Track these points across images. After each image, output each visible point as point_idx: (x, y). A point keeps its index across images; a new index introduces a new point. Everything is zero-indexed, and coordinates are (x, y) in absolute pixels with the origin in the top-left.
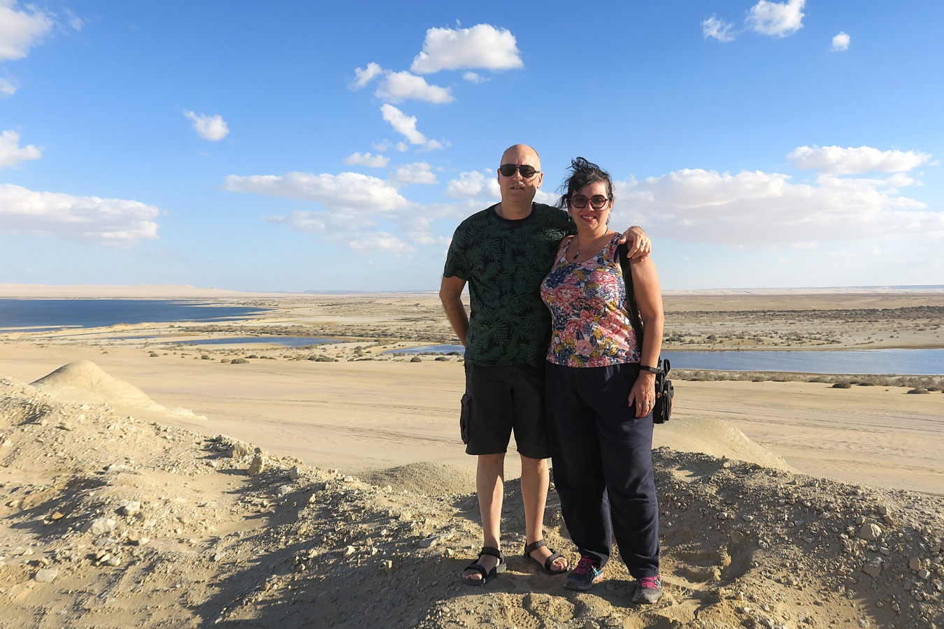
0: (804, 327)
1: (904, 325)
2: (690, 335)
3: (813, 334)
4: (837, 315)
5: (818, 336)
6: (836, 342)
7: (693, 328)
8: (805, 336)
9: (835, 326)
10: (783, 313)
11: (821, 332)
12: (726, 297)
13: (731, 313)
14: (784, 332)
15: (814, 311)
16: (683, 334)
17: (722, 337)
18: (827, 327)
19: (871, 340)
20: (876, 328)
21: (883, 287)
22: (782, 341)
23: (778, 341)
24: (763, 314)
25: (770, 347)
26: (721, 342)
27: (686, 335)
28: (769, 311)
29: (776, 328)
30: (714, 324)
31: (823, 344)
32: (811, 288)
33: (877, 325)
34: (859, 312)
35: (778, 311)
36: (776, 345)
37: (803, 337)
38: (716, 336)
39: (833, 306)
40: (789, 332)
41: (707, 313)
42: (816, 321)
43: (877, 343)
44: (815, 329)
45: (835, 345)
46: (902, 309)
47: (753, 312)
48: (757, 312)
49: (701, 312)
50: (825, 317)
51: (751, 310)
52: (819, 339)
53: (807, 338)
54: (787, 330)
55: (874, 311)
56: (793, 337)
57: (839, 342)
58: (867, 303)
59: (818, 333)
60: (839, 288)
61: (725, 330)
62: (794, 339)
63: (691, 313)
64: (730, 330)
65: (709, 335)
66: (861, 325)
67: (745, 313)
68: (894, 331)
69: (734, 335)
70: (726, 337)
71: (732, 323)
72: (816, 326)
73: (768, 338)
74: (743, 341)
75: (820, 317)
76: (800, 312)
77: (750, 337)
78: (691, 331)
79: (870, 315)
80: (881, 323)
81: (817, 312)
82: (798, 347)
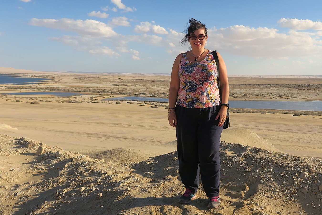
0: (282, 91)
1: (321, 91)
2: (237, 94)
3: (286, 94)
4: (295, 86)
5: (288, 95)
6: (295, 97)
7: (238, 91)
8: (283, 95)
9: (294, 91)
10: (274, 86)
11: (289, 93)
12: (252, 78)
13: (253, 85)
14: (274, 93)
15: (286, 85)
16: (234, 93)
17: (249, 95)
18: (291, 91)
19: (308, 97)
20: (310, 92)
21: (313, 76)
22: (273, 97)
23: (272, 97)
24: (266, 86)
25: (269, 99)
26: (249, 97)
27: (235, 94)
28: (268, 85)
29: (271, 91)
30: (247, 89)
31: (290, 98)
32: (285, 76)
33: (311, 91)
34: (304, 86)
35: (272, 85)
36: (271, 98)
37: (282, 95)
38: (247, 94)
39: (294, 83)
40: (277, 93)
41: (244, 85)
42: (287, 89)
43: (310, 98)
44: (287, 92)
45: (294, 99)
46: (320, 85)
47: (262, 85)
48: (264, 85)
49: (241, 84)
50: (291, 87)
51: (261, 84)
52: (288, 96)
53: (283, 96)
54: (276, 92)
55: (309, 85)
56: (278, 95)
57: (296, 98)
58: (307, 82)
59: (288, 94)
60: (296, 76)
61: (251, 92)
62: (278, 96)
63: (237, 85)
64: (253, 92)
65: (245, 94)
66: (304, 91)
67: (259, 85)
68: (317, 93)
69: (255, 94)
70: (251, 95)
71: (254, 89)
72: (287, 91)
73: (268, 96)
74: (258, 97)
75: (289, 87)
76: (281, 85)
77: (261, 95)
78: (237, 92)
79: (308, 87)
80: (312, 90)
81: (288, 85)
82: (280, 99)
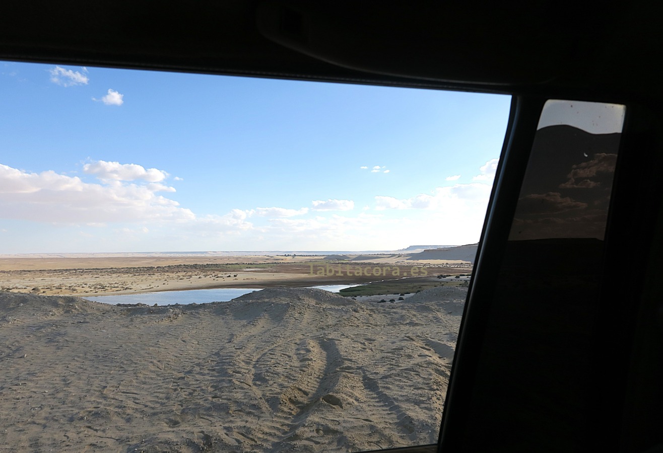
0: (105, 280)
1: (171, 276)
2: (16, 288)
3: (112, 284)
4: (128, 271)
5: (116, 285)
6: (129, 288)
7: (18, 283)
8: (107, 286)
9: (127, 278)
10: (90, 271)
11: (118, 282)
12: (43, 259)
13: (49, 271)
14: (92, 284)
15: (112, 268)
16: (11, 287)
17: (44, 289)
18: (122, 279)
19: (151, 287)
20: (153, 279)
21: (156, 253)
22: (91, 289)
23: (88, 289)
24: (75, 271)
25: (82, 294)
26: (44, 292)
27: (13, 288)
28: (79, 269)
29: (85, 281)
30: (36, 279)
31: (120, 290)
32: (108, 253)
33: (155, 277)
34: (142, 269)
35: (86, 269)
36: (87, 292)
37: (106, 286)
38: (39, 288)
39: (125, 265)
40: (95, 283)
41: (29, 271)
42: (114, 275)
43: (155, 288)
44: (113, 281)
45: (128, 291)
46: (169, 266)
47: (67, 270)
48: (70, 270)
49: (25, 271)
50: (120, 272)
51: (65, 269)
52: (117, 287)
53: (108, 287)
54: (94, 282)
55: (152, 268)
56: (99, 287)
57: (131, 289)
58: (147, 263)
59: (116, 283)
60: (128, 253)
61: (46, 284)
62: (100, 288)
63: (16, 272)
64: (50, 283)
65: (33, 287)
66: (144, 277)
67: (60, 271)
68: (165, 280)
69: (54, 287)
70: (47, 289)
71: (50, 278)
72: (114, 279)
73: (80, 288)
74: (61, 291)
75: (116, 272)
76: (102, 269)
77: (67, 288)
78: (17, 285)
79: (149, 270)
80: (157, 276)
81: (114, 270)
82: (103, 293)
